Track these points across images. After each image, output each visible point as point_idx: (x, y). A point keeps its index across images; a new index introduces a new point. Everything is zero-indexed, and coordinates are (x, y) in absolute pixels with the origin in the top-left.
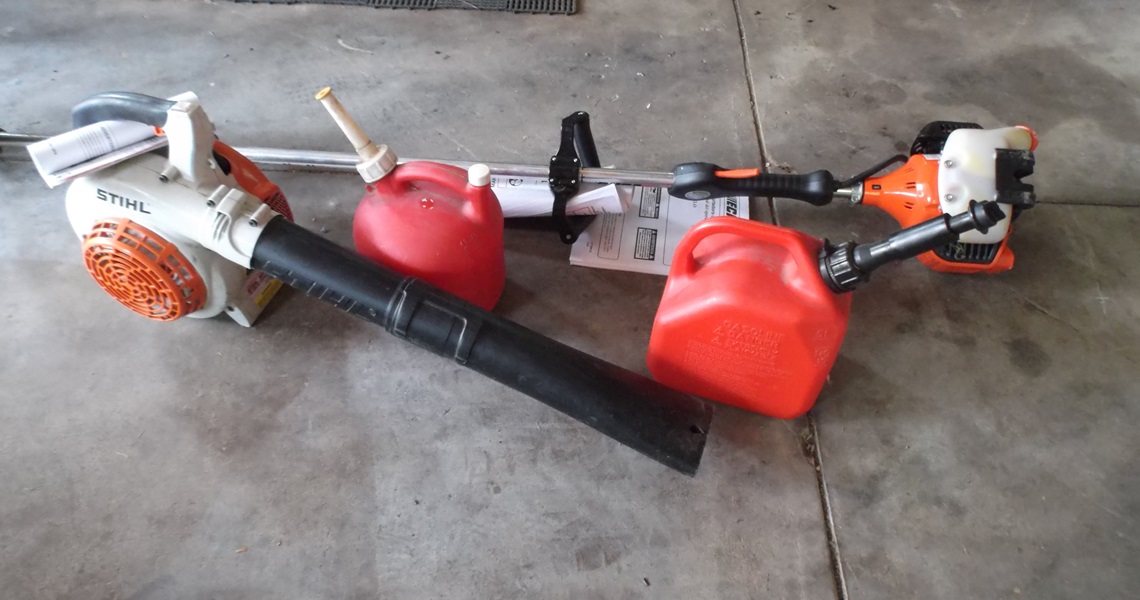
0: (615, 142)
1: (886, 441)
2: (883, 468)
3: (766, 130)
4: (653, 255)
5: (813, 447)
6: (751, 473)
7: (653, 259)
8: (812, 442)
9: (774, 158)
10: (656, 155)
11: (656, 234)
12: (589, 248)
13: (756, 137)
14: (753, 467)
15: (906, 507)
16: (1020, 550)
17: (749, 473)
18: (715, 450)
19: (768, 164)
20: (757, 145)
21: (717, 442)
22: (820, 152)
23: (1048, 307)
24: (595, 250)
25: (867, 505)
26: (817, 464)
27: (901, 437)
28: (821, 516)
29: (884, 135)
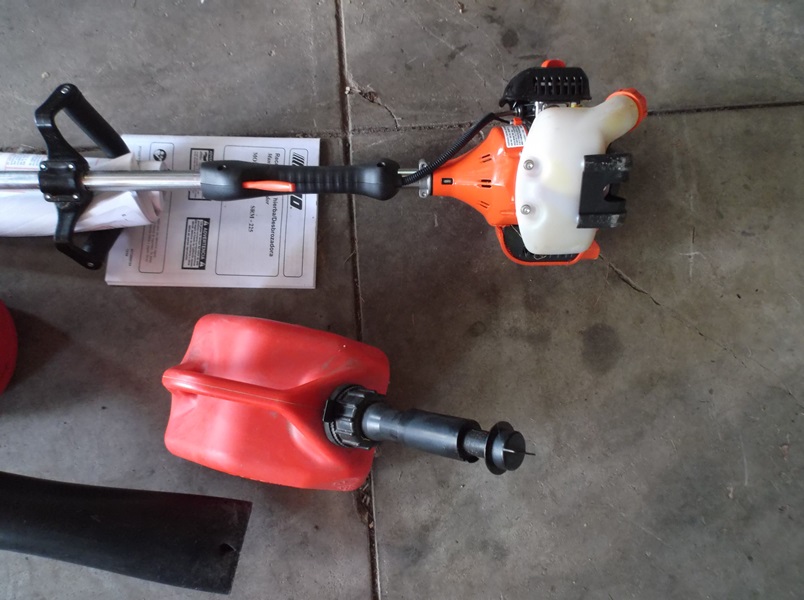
0: (160, 70)
1: (442, 483)
2: (434, 515)
3: (350, 27)
4: (204, 261)
5: (368, 499)
6: (304, 542)
7: (203, 268)
8: (369, 493)
9: (356, 79)
10: (212, 88)
11: (207, 227)
12: (128, 258)
13: (336, 43)
14: (305, 535)
15: (452, 558)
16: (553, 589)
17: (302, 543)
18: (268, 520)
19: (348, 89)
20: (336, 57)
21: (270, 510)
22: (411, 60)
23: (633, 275)
24: (135, 261)
25: (414, 562)
26: (371, 520)
27: (458, 474)
28: (369, 582)
29: (492, 20)
